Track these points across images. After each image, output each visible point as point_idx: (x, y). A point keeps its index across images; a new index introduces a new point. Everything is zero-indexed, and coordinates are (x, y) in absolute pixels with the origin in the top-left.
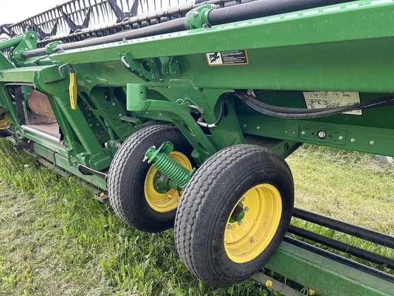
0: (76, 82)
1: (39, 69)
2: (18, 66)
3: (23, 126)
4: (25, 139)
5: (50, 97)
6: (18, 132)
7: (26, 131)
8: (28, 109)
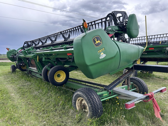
0: (39, 57)
1: (33, 55)
2: (29, 54)
3: (29, 67)
4: (30, 71)
5: (35, 60)
6: (28, 69)
7: (30, 69)
8: (31, 63)
